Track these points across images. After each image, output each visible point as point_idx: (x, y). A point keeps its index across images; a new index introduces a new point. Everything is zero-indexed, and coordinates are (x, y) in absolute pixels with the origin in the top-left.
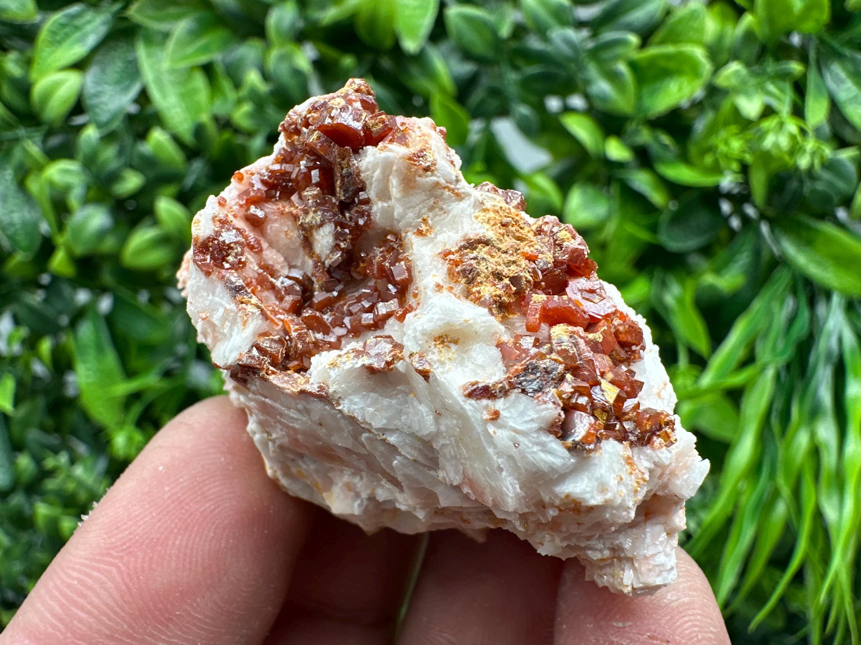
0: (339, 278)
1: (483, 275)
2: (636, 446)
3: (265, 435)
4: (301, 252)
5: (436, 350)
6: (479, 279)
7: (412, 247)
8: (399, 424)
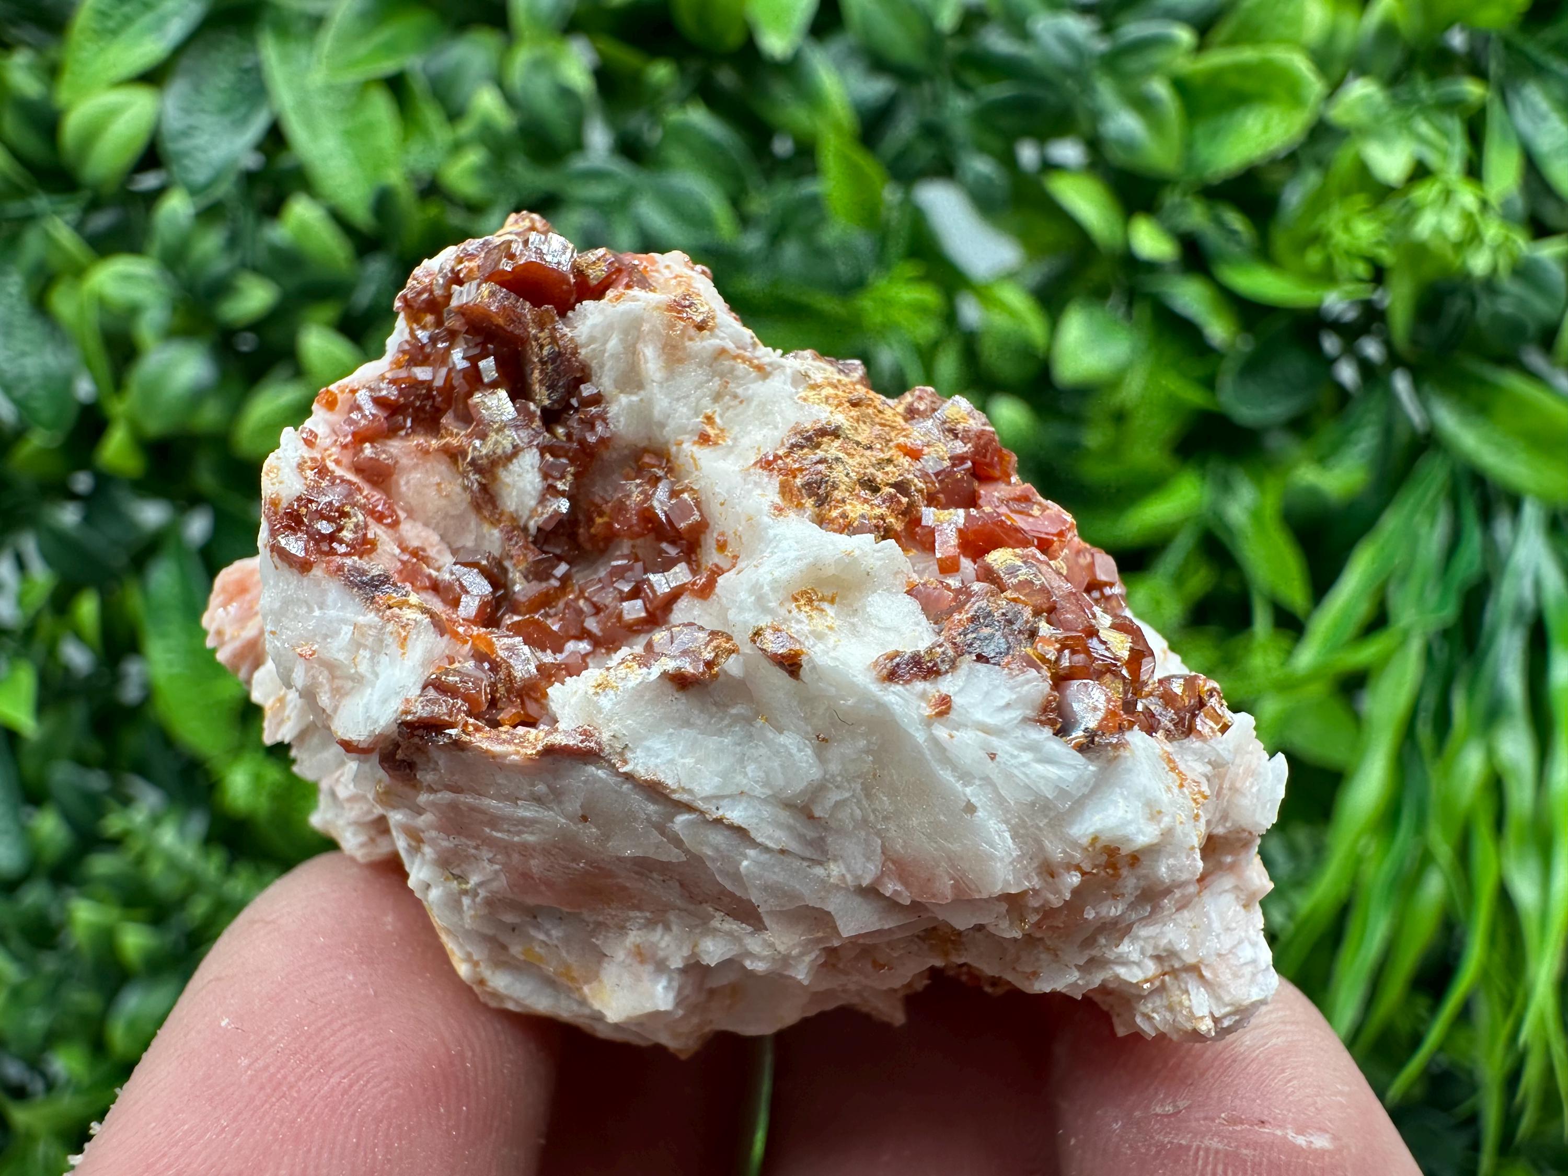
0: (558, 551)
1: (843, 487)
2: (1176, 737)
3: (453, 885)
4: (473, 520)
5: (802, 616)
6: (837, 495)
7: (696, 465)
8: (745, 781)
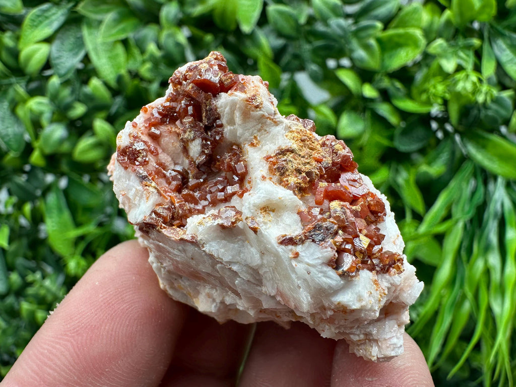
0: (204, 171)
1: (290, 171)
2: (380, 273)
3: (160, 264)
4: (182, 155)
5: (261, 216)
6: (287, 173)
7: (248, 153)
8: (239, 259)
